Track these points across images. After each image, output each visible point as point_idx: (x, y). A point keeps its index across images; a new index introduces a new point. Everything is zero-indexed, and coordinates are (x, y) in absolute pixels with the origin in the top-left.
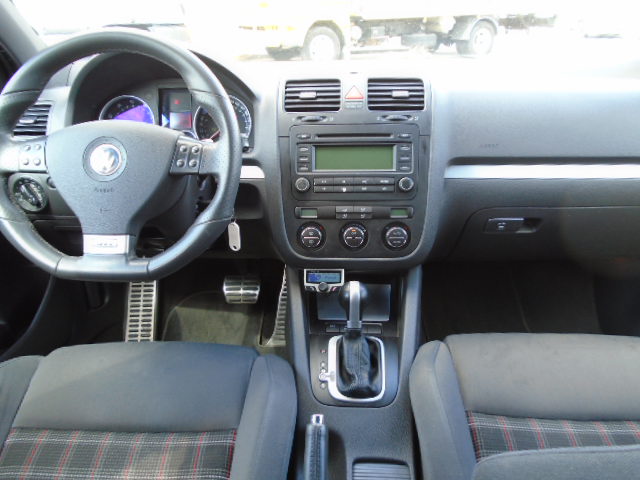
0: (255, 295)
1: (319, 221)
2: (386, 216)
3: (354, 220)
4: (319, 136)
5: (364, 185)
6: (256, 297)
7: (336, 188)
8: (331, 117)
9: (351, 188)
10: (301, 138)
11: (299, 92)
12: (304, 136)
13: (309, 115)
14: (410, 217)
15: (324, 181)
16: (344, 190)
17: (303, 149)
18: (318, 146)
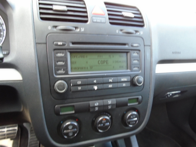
0: (15, 130)
1: (76, 115)
2: (125, 104)
3: (104, 111)
4: (73, 43)
5: (110, 83)
6: (16, 131)
7: (89, 87)
8: (82, 28)
9: (101, 86)
10: (57, 45)
11: (51, 5)
12: (60, 43)
13: (62, 25)
14: (139, 103)
15: (79, 82)
16: (96, 88)
17: (59, 55)
18: (73, 52)
